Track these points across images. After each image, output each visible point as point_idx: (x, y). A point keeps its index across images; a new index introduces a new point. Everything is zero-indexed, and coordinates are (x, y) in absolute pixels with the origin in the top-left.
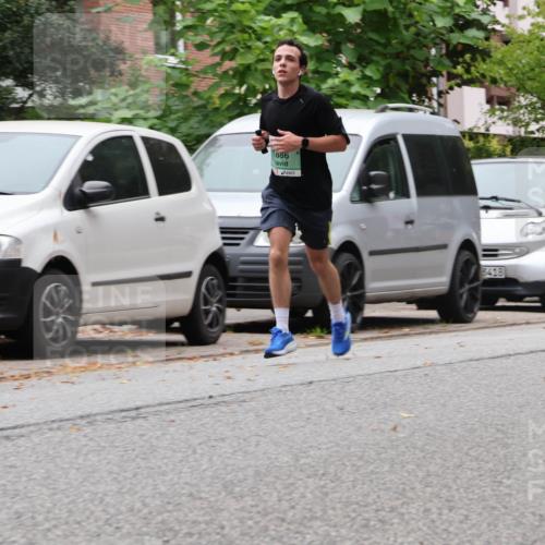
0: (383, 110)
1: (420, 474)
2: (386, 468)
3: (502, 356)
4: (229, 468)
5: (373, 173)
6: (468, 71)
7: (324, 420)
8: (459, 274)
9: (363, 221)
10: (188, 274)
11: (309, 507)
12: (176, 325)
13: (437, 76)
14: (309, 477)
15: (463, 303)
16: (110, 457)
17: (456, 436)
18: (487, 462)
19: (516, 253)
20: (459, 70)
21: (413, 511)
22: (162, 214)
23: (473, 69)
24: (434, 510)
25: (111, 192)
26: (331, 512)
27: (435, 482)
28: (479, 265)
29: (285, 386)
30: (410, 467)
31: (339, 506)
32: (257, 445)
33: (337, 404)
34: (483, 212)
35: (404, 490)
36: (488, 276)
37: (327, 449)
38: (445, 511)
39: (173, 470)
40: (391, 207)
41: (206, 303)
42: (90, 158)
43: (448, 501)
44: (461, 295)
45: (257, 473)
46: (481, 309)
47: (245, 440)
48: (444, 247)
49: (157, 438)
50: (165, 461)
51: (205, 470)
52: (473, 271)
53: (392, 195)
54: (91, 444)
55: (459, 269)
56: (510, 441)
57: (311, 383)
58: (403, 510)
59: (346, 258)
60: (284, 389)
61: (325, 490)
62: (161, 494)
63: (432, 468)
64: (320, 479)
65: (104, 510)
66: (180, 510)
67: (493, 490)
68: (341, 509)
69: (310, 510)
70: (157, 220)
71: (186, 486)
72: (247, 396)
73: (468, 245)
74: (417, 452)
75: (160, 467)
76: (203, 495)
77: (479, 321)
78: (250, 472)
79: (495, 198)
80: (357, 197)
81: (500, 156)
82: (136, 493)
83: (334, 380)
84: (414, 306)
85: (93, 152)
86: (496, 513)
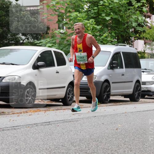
0: (117, 45)
1: (123, 141)
2: (114, 139)
3: (146, 111)
4: (73, 139)
5: (114, 62)
6: (140, 36)
7: (98, 126)
8: (135, 89)
9: (111, 74)
10: (64, 87)
11: (93, 149)
12: (61, 100)
13: (132, 37)
14: (94, 141)
15: (136, 97)
16: (41, 135)
17: (133, 132)
18: (141, 139)
19: (150, 84)
20: (138, 35)
21: (121, 151)
22: (58, 71)
23: (141, 35)
24: (126, 151)
25: (45, 65)
26: (99, 151)
27: (127, 144)
28: (141, 87)
29: (88, 117)
30: (120, 139)
31: (101, 149)
32: (80, 133)
33: (102, 122)
34: (142, 73)
35: (119, 145)
36: (143, 90)
37: (99, 134)
38: (129, 152)
39: (58, 139)
40: (118, 71)
41: (69, 95)
42: (40, 56)
43: (130, 149)
44: (136, 95)
45: (80, 140)
46: (141, 98)
47: (77, 131)
48: (132, 82)
49: (54, 130)
50: (56, 136)
51: (66, 139)
52: (139, 88)
53: (119, 68)
54: (37, 131)
55: (135, 87)
56: (147, 133)
57: (95, 117)
58: (118, 151)
59: (106, 84)
60: (88, 118)
61: (98, 145)
62: (54, 145)
63: (126, 140)
64: (97, 142)
65: (39, 149)
66: (59, 149)
67: (142, 146)
68: (102, 150)
69: (94, 150)
70: (56, 73)
71: (61, 143)
72: (78, 120)
73: (138, 81)
74: (123, 135)
75: (54, 138)
76: (65, 146)
77: (140, 101)
78: (78, 140)
79: (146, 69)
80: (109, 68)
81: (147, 58)
82: (48, 144)
83: (101, 116)
84: (123, 97)
85: (40, 55)
86: (143, 152)
